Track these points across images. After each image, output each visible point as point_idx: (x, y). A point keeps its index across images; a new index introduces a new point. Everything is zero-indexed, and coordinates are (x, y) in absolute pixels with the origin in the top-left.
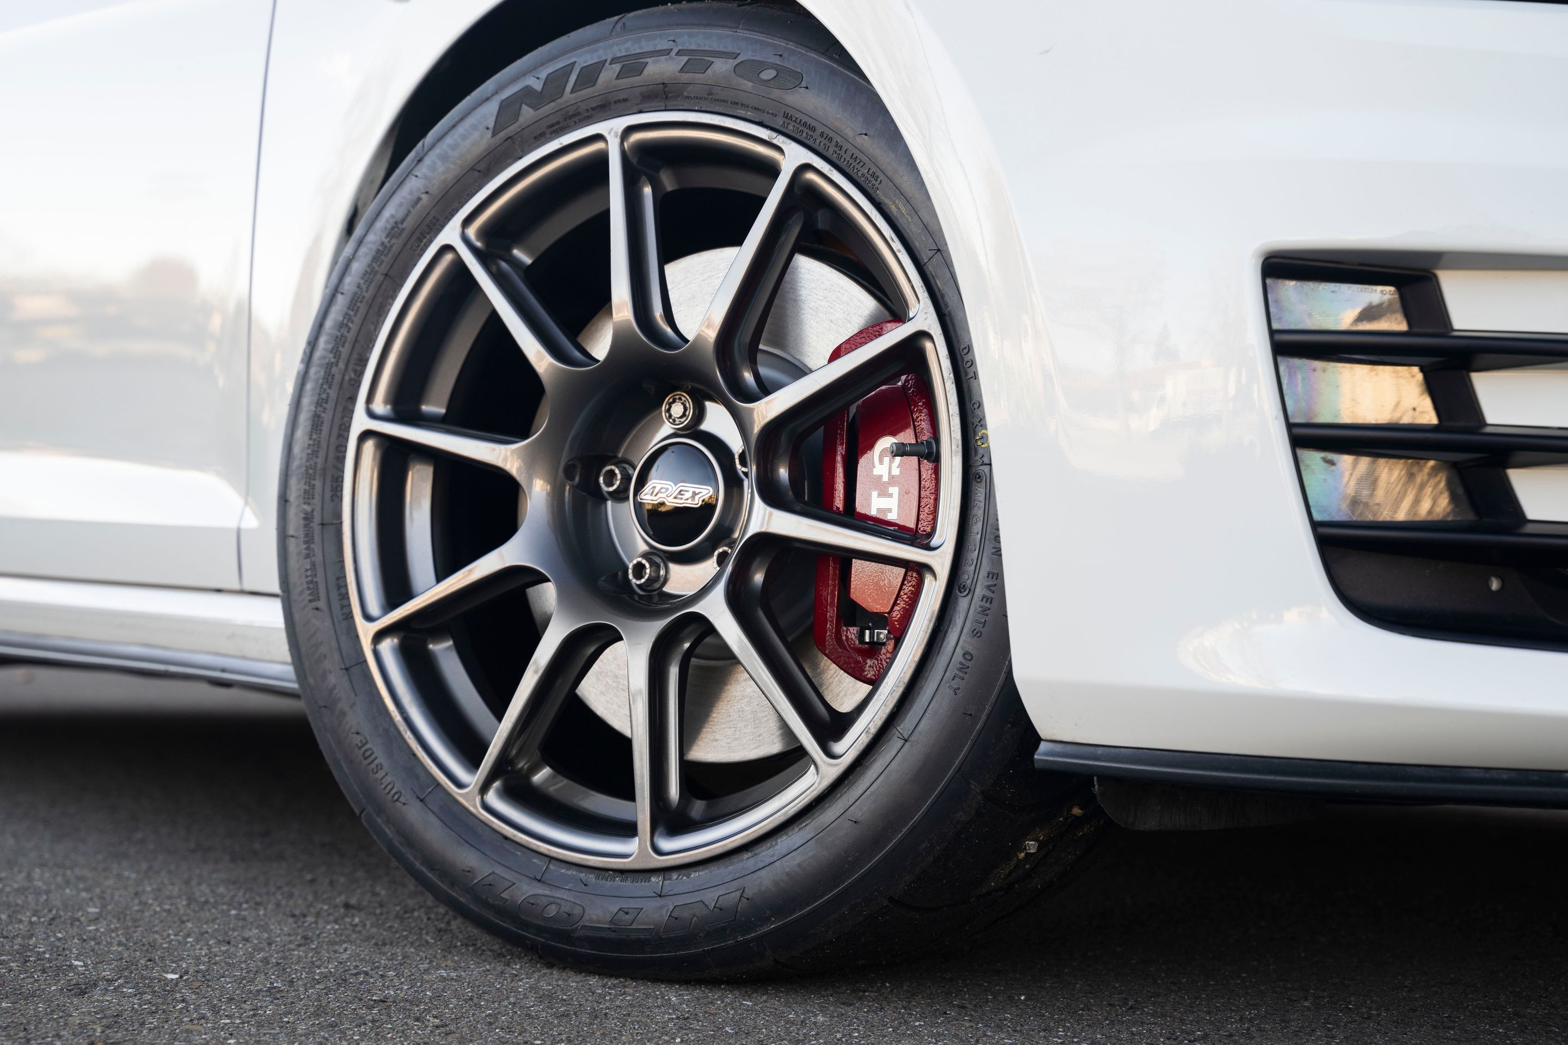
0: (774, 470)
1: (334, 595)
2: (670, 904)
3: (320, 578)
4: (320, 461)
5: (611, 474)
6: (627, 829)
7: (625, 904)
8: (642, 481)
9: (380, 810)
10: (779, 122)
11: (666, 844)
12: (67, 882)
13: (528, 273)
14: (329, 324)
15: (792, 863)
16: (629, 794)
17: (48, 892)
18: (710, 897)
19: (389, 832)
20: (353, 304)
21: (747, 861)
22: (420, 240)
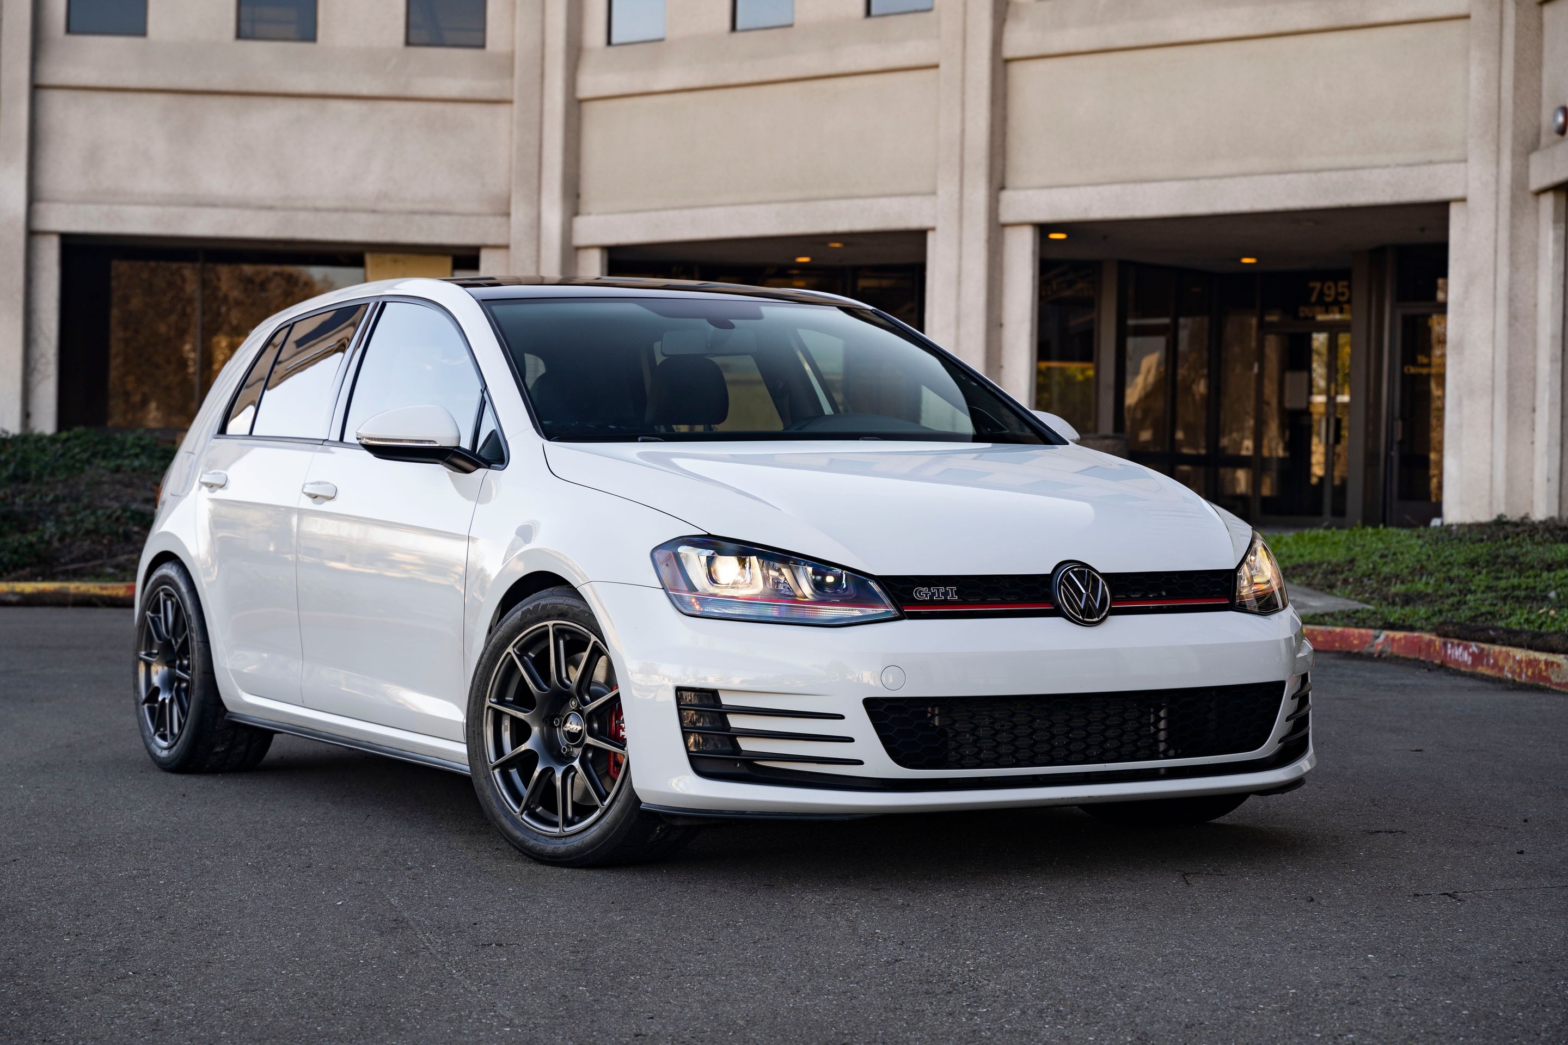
0: (592, 725)
1: (482, 756)
2: (566, 846)
3: (477, 750)
4: (477, 715)
5: (557, 721)
6: (555, 825)
7: (555, 846)
8: (565, 722)
9: (495, 819)
10: (590, 628)
11: (566, 829)
12: (411, 842)
13: (533, 660)
14: (478, 673)
15: (593, 835)
16: (556, 813)
17: (404, 845)
18: (575, 844)
19: (498, 827)
20: (484, 668)
21: (585, 834)
22: (503, 649)
